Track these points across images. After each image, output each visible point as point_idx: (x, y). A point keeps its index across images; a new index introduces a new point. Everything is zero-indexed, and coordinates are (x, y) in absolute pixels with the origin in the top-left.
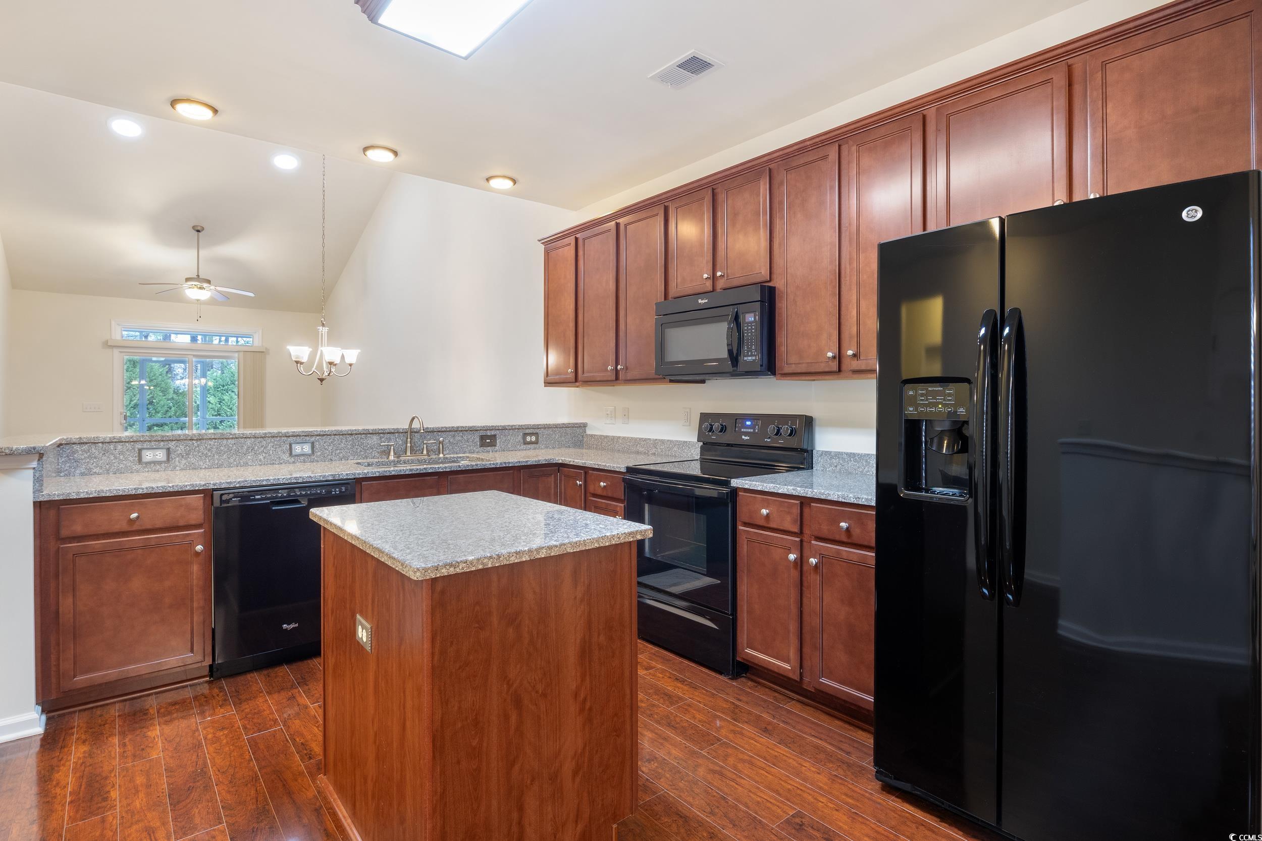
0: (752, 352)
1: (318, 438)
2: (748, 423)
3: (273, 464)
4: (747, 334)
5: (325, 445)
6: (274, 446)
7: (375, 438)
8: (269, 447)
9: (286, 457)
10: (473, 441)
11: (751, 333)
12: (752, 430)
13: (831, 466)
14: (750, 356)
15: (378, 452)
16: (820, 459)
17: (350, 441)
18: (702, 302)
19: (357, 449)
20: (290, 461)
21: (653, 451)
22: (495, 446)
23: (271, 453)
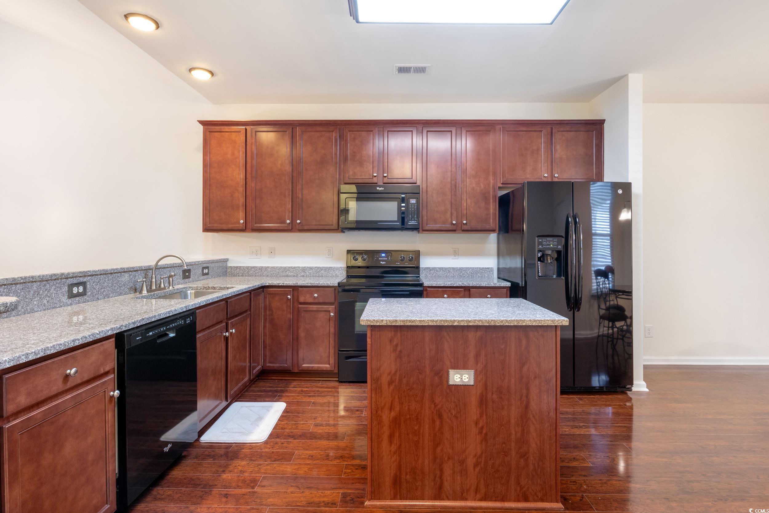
0: (414, 219)
1: (89, 278)
2: (383, 255)
3: (55, 307)
4: (412, 209)
5: (94, 284)
6: (56, 289)
7: (127, 275)
8: (52, 290)
9: (65, 299)
10: (179, 275)
11: (414, 209)
12: (386, 259)
13: (430, 274)
14: (413, 221)
15: (128, 288)
16: (424, 271)
17: (111, 279)
18: (379, 189)
19: (115, 287)
20: (68, 303)
21: (303, 274)
22: (190, 278)
23: (53, 296)
